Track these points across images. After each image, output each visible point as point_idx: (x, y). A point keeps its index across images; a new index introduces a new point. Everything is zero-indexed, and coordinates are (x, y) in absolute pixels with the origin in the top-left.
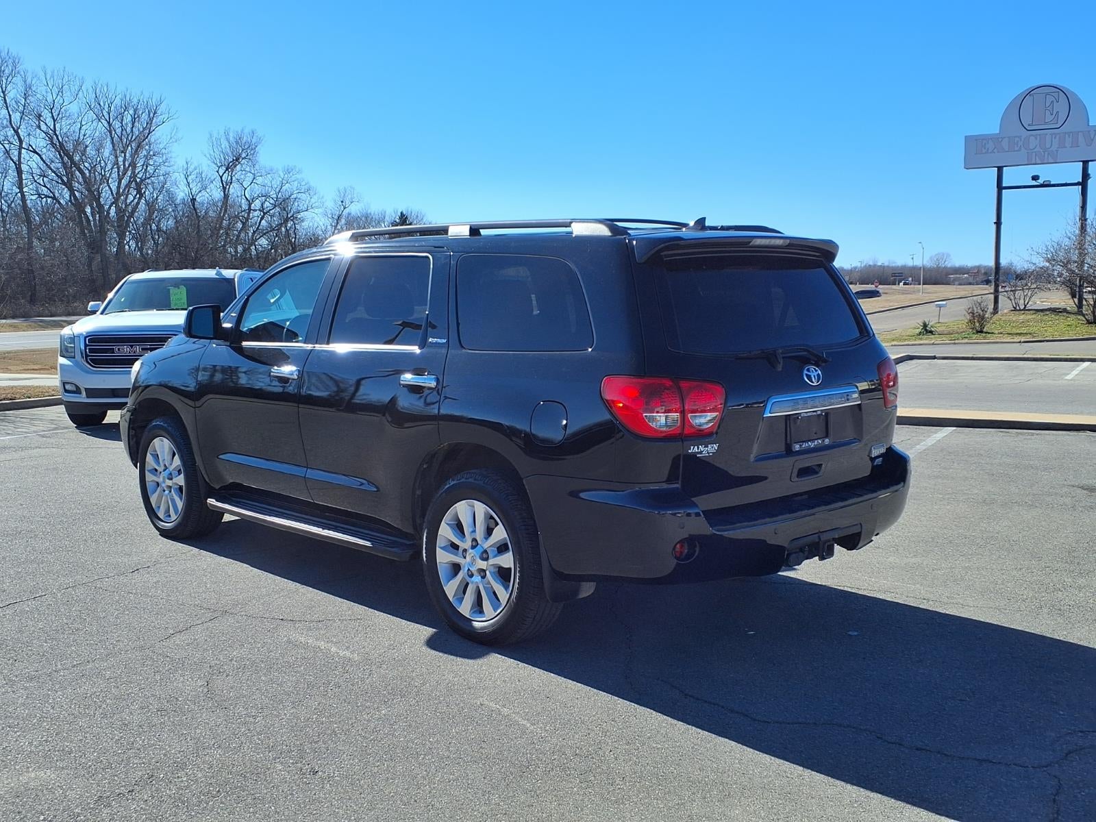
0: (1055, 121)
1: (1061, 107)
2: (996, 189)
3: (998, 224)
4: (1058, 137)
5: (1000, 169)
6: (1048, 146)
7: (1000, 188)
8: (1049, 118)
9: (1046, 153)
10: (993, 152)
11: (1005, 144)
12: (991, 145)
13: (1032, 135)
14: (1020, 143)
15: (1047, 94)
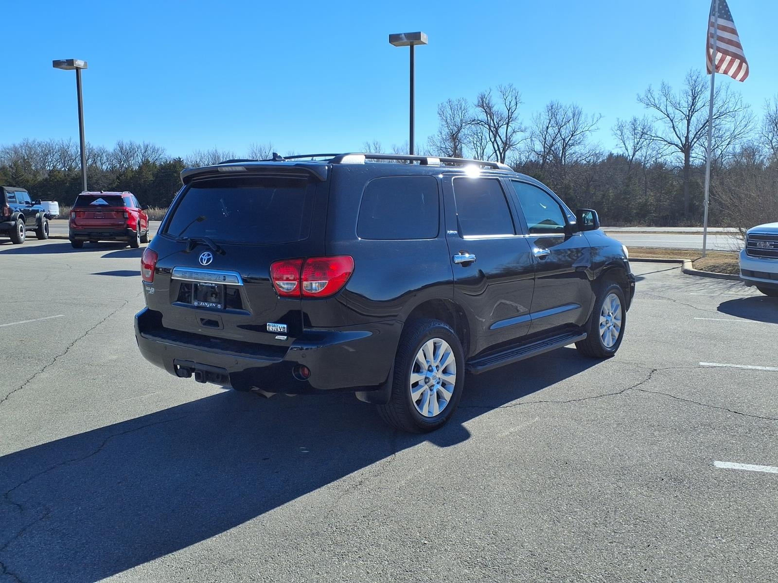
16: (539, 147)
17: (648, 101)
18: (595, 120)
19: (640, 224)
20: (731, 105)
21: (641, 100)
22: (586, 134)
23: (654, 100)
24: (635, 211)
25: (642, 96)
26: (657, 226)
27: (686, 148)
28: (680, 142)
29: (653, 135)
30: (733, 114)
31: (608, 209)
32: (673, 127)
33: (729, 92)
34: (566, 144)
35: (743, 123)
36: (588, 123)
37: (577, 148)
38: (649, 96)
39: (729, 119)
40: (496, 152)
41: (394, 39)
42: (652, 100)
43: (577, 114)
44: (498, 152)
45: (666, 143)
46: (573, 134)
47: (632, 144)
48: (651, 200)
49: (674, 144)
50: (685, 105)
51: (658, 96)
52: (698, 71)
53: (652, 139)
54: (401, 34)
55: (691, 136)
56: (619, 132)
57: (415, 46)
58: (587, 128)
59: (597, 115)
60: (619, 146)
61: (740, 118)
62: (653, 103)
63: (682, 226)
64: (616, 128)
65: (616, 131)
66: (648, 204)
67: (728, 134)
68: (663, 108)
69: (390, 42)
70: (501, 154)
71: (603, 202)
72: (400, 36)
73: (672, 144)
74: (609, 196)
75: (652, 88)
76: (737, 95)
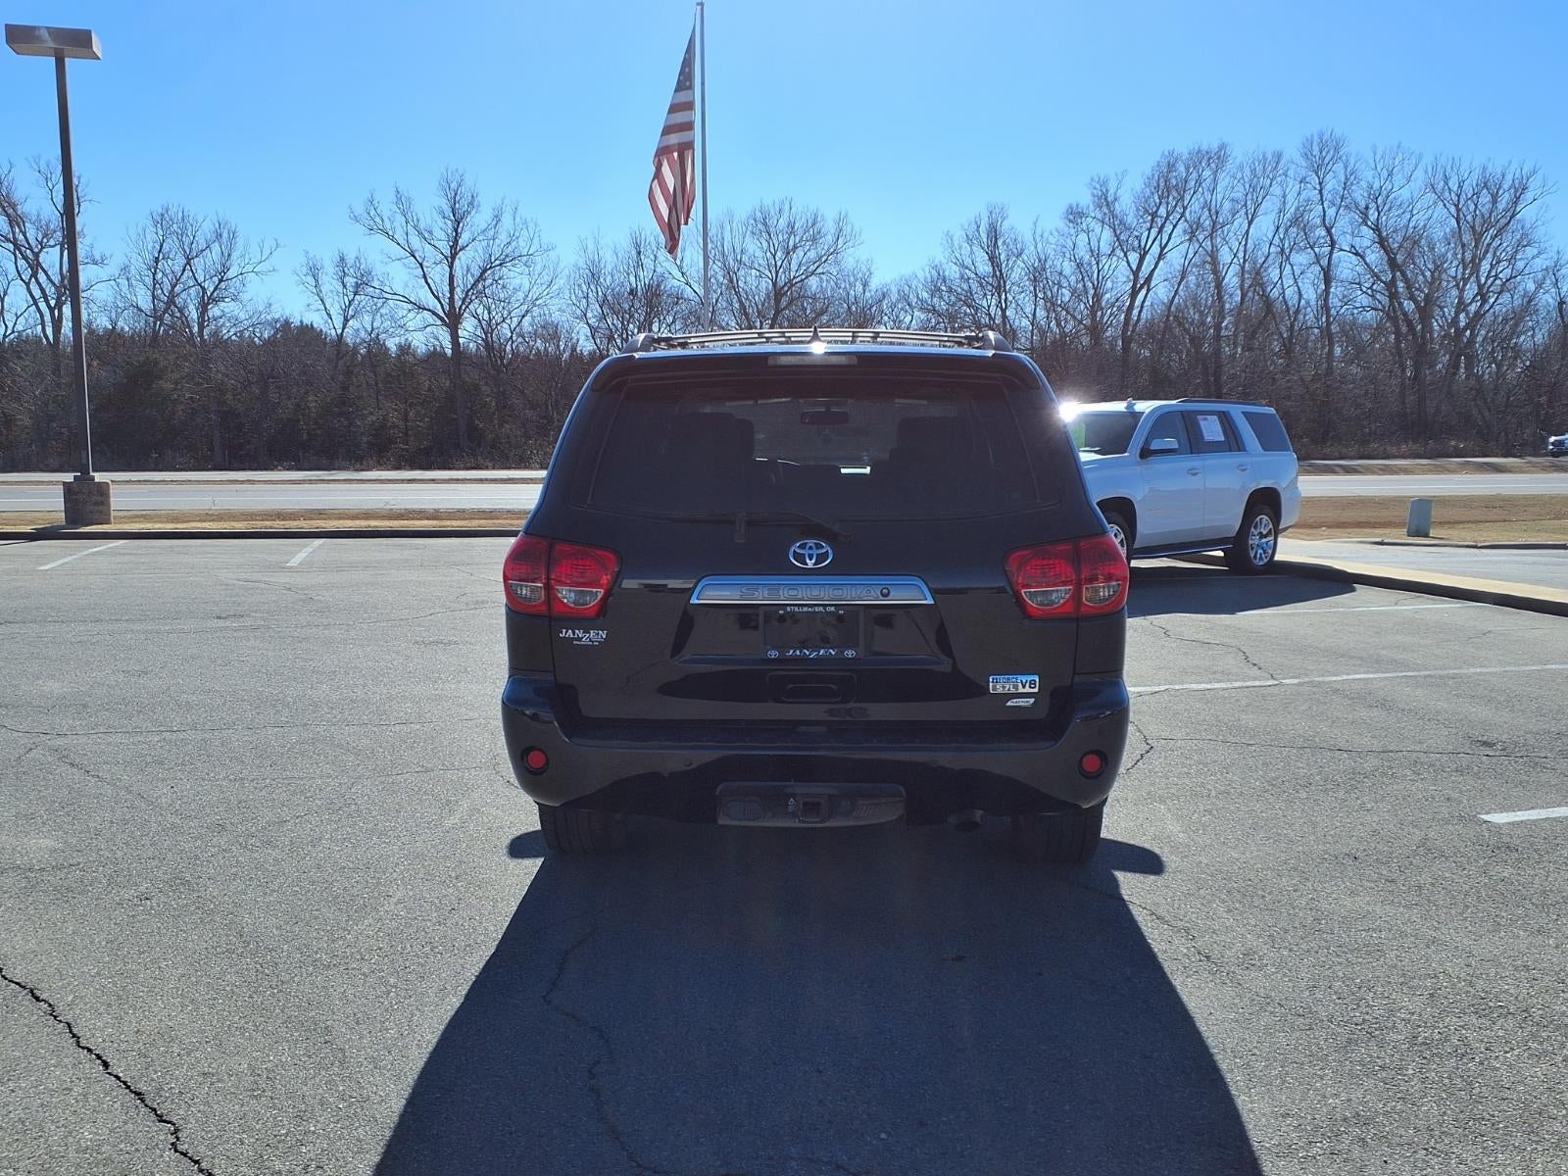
16: (144, 300)
17: (372, 223)
18: (266, 253)
19: (381, 465)
20: (522, 243)
21: (356, 219)
22: (248, 279)
23: (382, 220)
24: (365, 439)
25: (360, 210)
26: (413, 468)
27: (452, 320)
28: (439, 306)
29: (387, 289)
30: (527, 260)
31: (309, 434)
32: (425, 277)
33: (518, 220)
34: (209, 298)
35: (546, 278)
36: (251, 255)
37: (228, 307)
38: (372, 213)
39: (520, 268)
40: (35, 303)
41: (20, 37)
42: (378, 220)
43: (224, 235)
44: (43, 305)
45: (410, 306)
46: (222, 277)
47: (337, 306)
48: (394, 418)
49: (429, 310)
50: (443, 236)
51: (389, 213)
52: (460, 173)
53: (383, 296)
54: (39, 28)
55: (459, 294)
56: (310, 279)
57: (67, 60)
58: (249, 268)
59: (269, 243)
60: (312, 307)
61: (538, 268)
62: (381, 227)
63: (459, 469)
64: (304, 270)
65: (303, 278)
66: (389, 424)
67: (520, 295)
68: (400, 237)
69: (7, 42)
70: (51, 310)
71: (299, 421)
72: (37, 33)
73: (424, 309)
74: (309, 408)
75: (377, 198)
76: (531, 226)
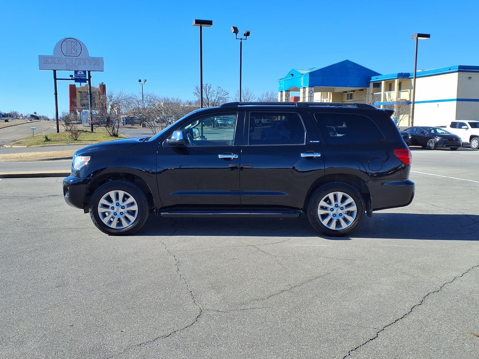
0: (76, 53)
1: (78, 48)
2: (53, 79)
3: (56, 94)
4: (78, 60)
5: (55, 71)
6: (74, 63)
7: (55, 79)
8: (73, 52)
9: (74, 66)
10: (51, 63)
11: (56, 60)
12: (50, 61)
13: (67, 58)
14: (63, 61)
15: (72, 42)
